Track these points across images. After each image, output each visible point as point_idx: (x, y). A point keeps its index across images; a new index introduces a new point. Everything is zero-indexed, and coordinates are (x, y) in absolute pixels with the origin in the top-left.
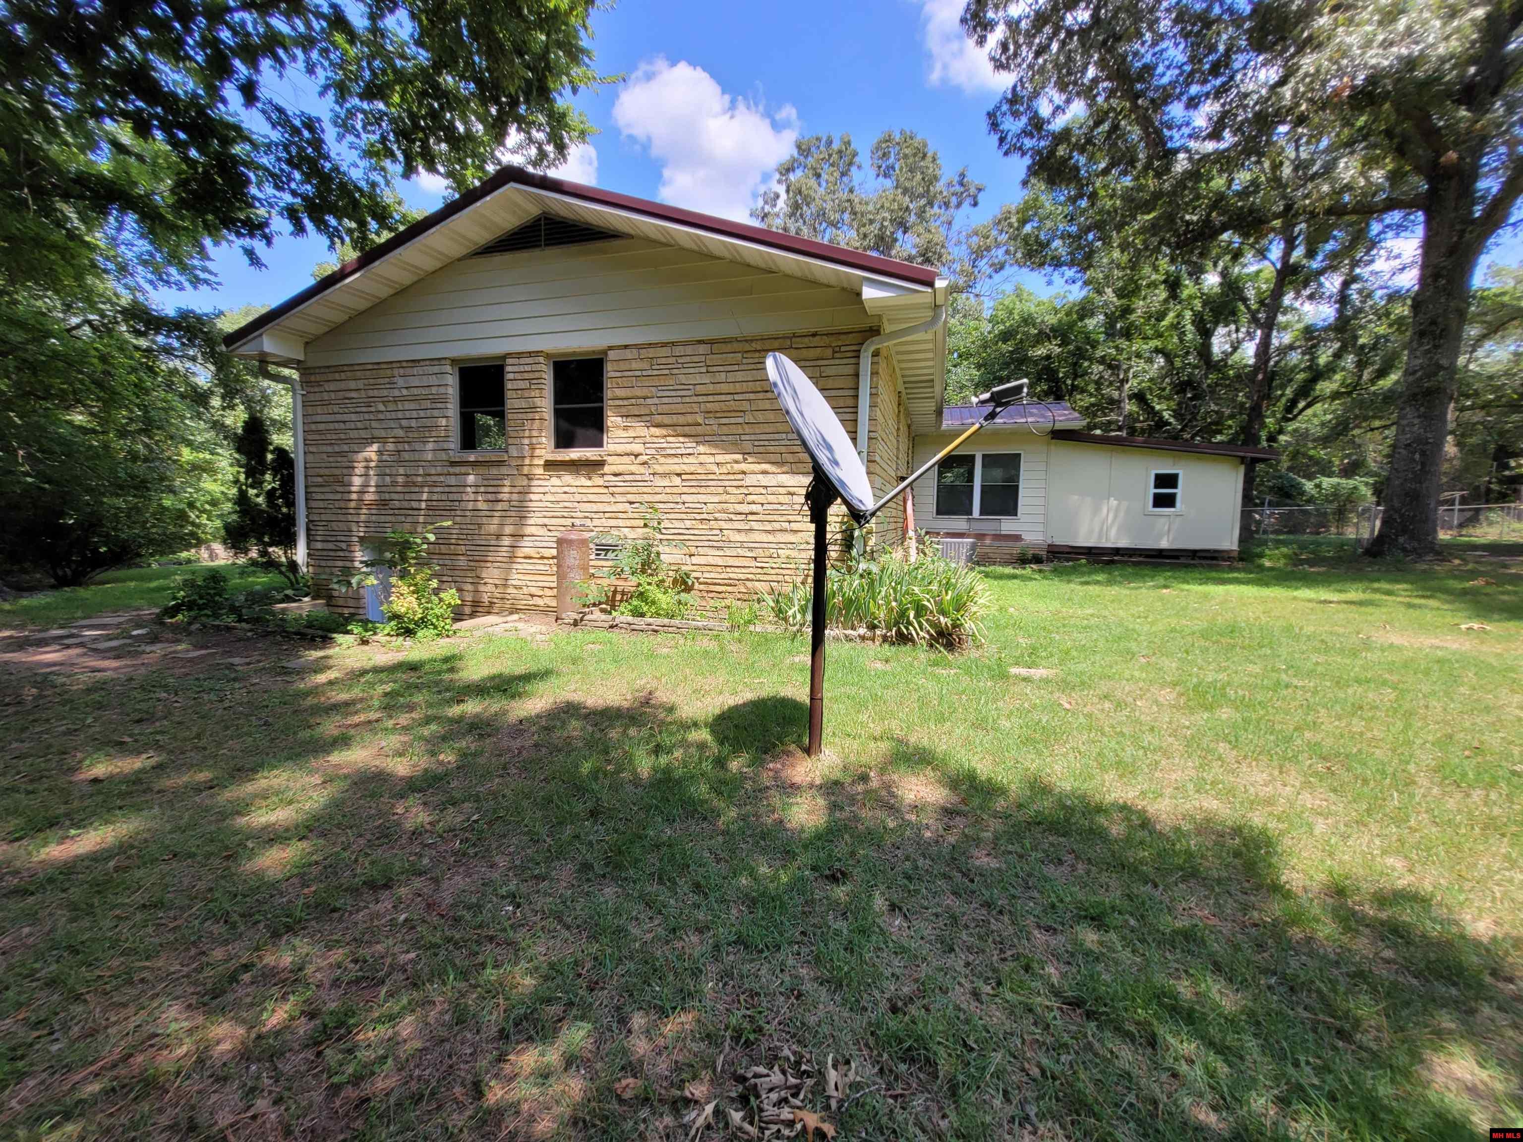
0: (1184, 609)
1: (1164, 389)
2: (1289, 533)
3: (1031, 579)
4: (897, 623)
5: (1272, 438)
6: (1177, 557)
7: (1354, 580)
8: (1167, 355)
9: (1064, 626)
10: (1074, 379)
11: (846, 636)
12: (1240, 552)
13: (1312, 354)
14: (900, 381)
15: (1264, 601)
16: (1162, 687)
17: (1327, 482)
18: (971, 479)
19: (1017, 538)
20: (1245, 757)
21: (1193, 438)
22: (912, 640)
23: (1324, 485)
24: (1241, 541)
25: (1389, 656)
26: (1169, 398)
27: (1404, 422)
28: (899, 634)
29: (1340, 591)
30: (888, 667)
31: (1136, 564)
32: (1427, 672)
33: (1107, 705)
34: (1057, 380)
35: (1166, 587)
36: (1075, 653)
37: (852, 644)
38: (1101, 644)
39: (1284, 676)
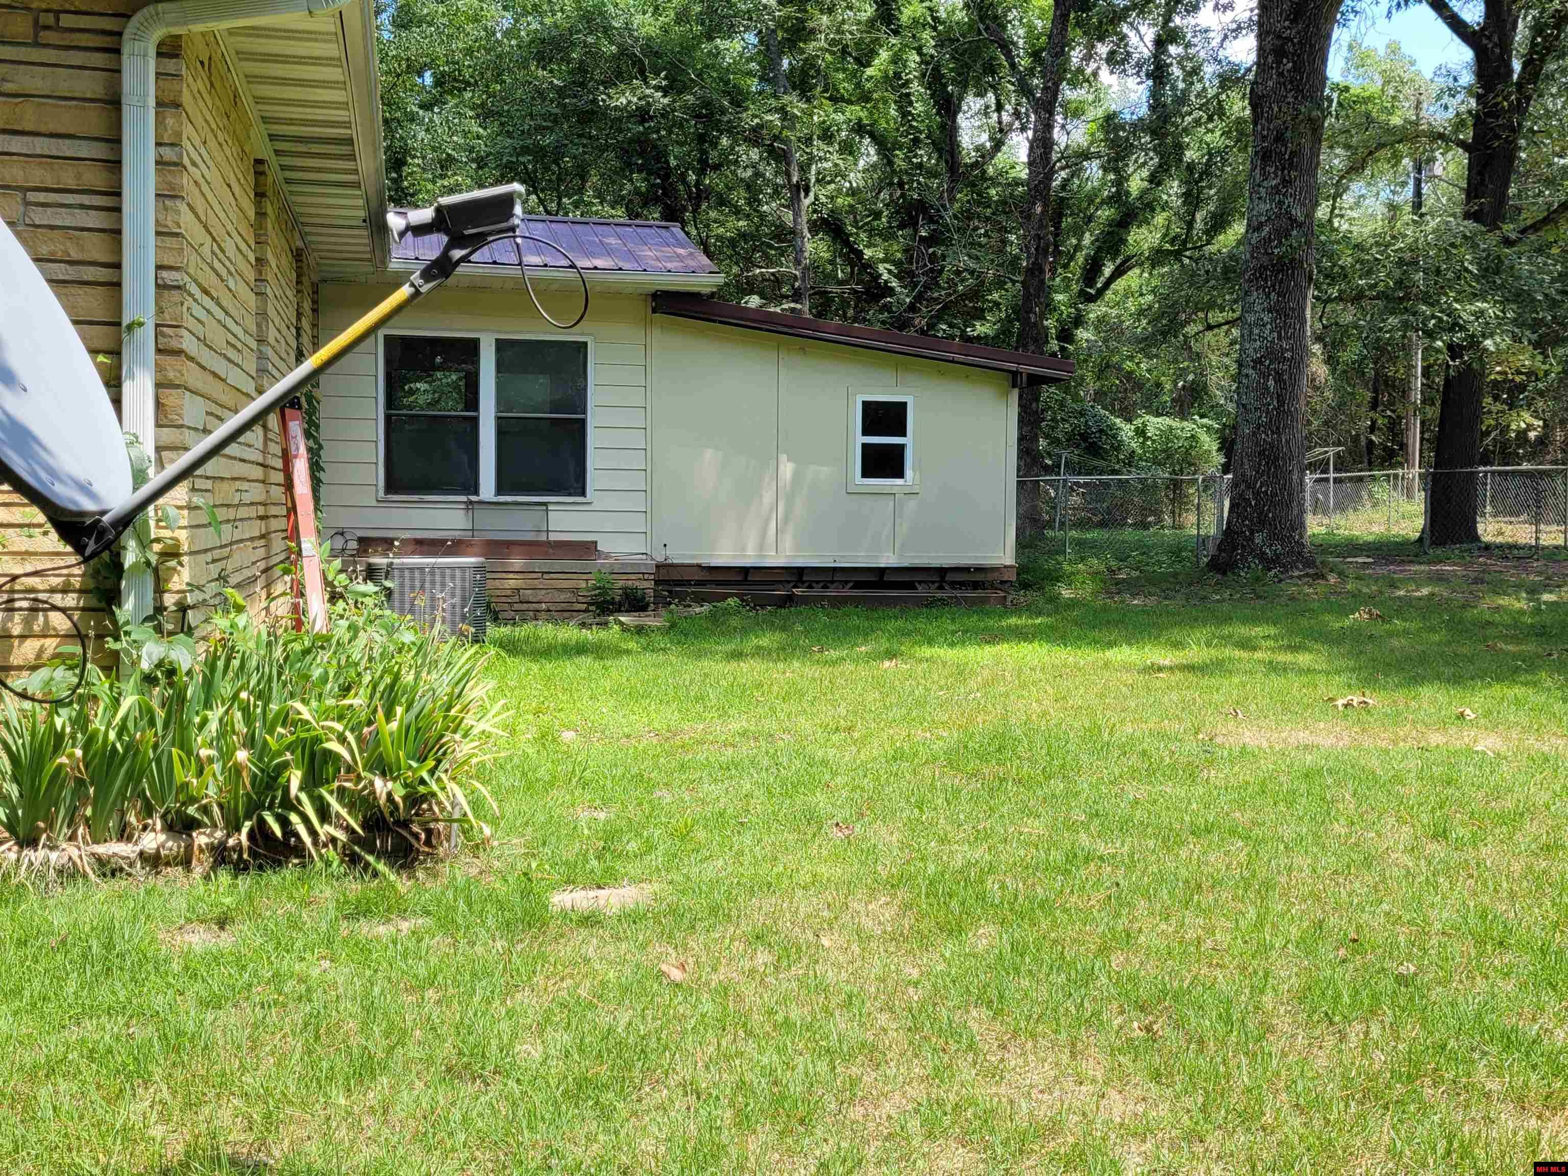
0: (921, 703)
1: (877, 215)
2: (1102, 524)
3: (620, 653)
4: (254, 808)
5: (1065, 336)
6: (910, 586)
7: (1195, 622)
8: (879, 140)
9: (683, 767)
10: (701, 173)
11: (101, 862)
12: (1021, 569)
13: (1116, 171)
14: (258, 134)
15: (1058, 672)
16: (873, 893)
17: (1155, 424)
18: (472, 402)
19: (587, 549)
20: (1015, 1034)
21: (931, 326)
22: (299, 851)
23: (1151, 432)
24: (1022, 545)
25: (1243, 774)
26: (888, 235)
27: (1251, 318)
28: (260, 833)
29: (1177, 645)
30: (226, 940)
31: (838, 603)
32: (1291, 799)
33: (763, 957)
34: (666, 173)
35: (891, 655)
36: (701, 834)
37: (120, 884)
38: (759, 802)
39: (1084, 839)
